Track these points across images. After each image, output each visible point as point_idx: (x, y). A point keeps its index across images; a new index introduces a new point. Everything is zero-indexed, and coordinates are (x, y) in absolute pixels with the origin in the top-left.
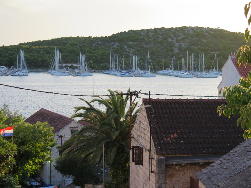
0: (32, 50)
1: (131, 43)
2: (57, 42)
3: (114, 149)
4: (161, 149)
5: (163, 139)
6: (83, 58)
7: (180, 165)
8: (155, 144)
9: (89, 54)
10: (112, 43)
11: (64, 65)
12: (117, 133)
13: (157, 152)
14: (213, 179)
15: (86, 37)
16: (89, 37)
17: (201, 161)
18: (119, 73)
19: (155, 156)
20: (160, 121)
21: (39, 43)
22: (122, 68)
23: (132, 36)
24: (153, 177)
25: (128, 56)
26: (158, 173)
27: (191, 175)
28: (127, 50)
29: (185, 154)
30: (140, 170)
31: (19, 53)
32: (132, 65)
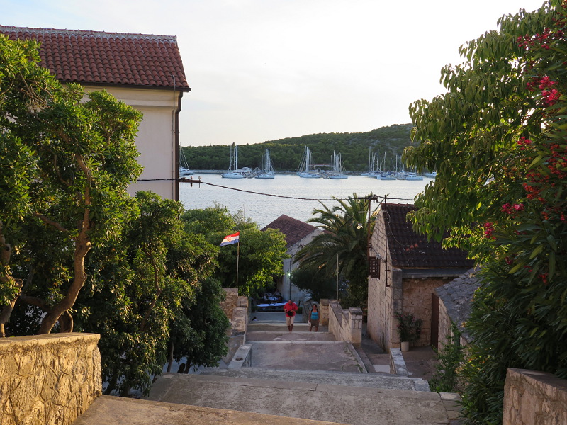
0: (279, 149)
1: (394, 140)
2: (308, 139)
3: (352, 261)
4: (398, 261)
5: (401, 249)
6: (337, 158)
7: (420, 279)
8: (391, 254)
9: (344, 153)
10: (372, 140)
11: (315, 166)
12: (355, 243)
13: (393, 264)
14: (454, 295)
15: (342, 134)
16: (346, 133)
17: (445, 276)
18: (379, 176)
19: (391, 268)
20: (399, 228)
21: (287, 141)
22: (382, 170)
23: (396, 132)
24: (389, 292)
25: (390, 156)
26: (394, 288)
27: (433, 291)
28: (390, 148)
29: (427, 267)
30: (378, 285)
31: (264, 152)
32: (395, 166)
